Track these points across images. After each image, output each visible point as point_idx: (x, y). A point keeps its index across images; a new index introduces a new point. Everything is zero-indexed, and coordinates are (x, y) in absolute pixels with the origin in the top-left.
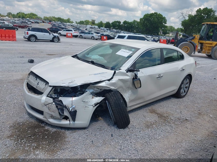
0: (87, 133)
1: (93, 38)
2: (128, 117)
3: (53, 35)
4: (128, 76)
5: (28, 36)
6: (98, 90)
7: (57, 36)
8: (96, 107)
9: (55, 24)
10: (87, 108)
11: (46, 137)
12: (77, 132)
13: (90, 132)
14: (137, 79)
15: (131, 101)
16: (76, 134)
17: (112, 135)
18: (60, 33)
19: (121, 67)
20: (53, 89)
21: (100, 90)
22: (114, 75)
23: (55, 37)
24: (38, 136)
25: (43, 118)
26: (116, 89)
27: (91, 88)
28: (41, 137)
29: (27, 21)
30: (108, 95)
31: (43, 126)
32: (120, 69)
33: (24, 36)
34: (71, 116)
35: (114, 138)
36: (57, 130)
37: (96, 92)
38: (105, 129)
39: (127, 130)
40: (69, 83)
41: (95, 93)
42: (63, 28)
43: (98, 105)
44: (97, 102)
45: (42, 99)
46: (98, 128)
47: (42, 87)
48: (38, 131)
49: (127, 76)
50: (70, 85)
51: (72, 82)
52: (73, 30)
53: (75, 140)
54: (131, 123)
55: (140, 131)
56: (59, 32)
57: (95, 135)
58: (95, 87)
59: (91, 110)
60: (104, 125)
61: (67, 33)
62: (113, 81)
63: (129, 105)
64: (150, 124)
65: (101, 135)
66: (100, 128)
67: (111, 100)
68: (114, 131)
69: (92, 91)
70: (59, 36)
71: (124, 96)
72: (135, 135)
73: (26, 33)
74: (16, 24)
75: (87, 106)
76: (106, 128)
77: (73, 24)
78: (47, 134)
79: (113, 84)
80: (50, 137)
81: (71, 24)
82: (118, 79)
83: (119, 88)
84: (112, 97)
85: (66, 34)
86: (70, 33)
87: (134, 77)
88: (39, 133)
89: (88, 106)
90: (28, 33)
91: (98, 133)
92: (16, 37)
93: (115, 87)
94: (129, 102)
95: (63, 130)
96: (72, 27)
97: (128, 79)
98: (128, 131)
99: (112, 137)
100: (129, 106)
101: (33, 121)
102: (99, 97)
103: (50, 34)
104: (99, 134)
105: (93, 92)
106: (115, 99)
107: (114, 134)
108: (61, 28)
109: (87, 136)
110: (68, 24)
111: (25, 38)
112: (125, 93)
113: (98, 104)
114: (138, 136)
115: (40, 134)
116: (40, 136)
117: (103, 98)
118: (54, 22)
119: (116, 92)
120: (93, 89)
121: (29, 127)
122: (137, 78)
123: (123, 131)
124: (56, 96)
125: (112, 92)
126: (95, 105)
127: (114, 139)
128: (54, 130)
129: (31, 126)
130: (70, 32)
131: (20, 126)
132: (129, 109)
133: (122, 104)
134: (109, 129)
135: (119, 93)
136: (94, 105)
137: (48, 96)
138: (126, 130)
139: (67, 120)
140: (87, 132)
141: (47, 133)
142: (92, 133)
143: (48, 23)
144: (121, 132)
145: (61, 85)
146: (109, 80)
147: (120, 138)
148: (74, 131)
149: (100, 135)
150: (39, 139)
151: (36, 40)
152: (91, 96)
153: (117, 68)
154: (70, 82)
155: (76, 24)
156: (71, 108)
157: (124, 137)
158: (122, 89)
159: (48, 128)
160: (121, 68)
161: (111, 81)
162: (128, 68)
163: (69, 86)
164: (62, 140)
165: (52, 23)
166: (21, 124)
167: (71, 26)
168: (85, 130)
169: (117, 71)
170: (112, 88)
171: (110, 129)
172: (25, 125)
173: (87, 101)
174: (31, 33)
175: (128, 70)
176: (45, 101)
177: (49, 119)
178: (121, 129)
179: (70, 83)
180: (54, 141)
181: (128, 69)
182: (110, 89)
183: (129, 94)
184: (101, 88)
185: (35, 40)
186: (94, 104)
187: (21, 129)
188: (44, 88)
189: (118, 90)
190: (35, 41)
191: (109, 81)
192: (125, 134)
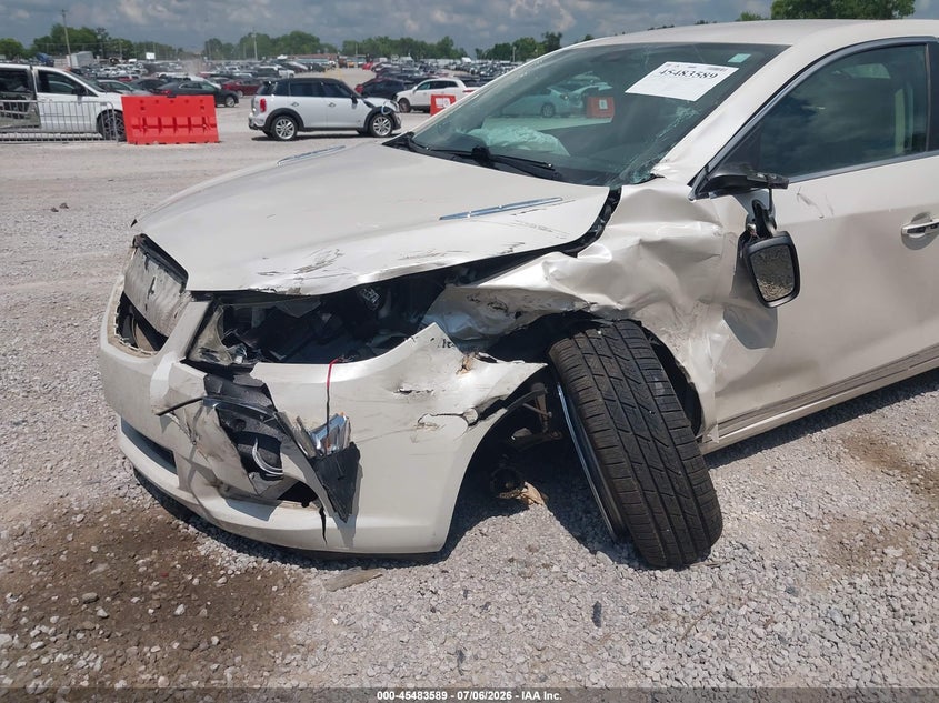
0: (435, 593)
1: (548, 111)
2: (706, 497)
3: (369, 104)
4: (705, 217)
5: (264, 116)
6: (499, 315)
7: (387, 109)
8: (485, 427)
9: (390, 66)
10: (426, 430)
11: (180, 610)
12: (373, 582)
13: (457, 585)
14: (769, 235)
15: (731, 388)
16: (368, 594)
17: (597, 609)
18: (404, 100)
19: (657, 161)
20: (216, 316)
21: (512, 316)
22: (604, 216)
23: (376, 113)
24: (135, 600)
25: (180, 488)
26: (620, 307)
27: (455, 308)
28: (151, 611)
29: (276, 68)
30: (564, 349)
31: (187, 538)
32: (653, 177)
33: (250, 120)
34: (325, 479)
35: (607, 637)
36: (259, 563)
37: (493, 331)
38: (555, 568)
39: (698, 574)
40: (302, 270)
41: (484, 338)
42: (417, 81)
43: (502, 412)
44: (496, 393)
45: (155, 377)
46: (511, 560)
47: (165, 303)
48: (151, 564)
49: (698, 223)
50: (307, 283)
51: (320, 265)
52: (459, 82)
53: (351, 636)
54: (727, 525)
55: (790, 591)
56: (401, 95)
57: (485, 607)
58: (477, 297)
59: (458, 444)
60: (552, 536)
61: (434, 97)
62: (602, 252)
63: (712, 410)
64: (860, 536)
65: (525, 611)
66: (523, 555)
67: (587, 380)
68: (615, 580)
69: (460, 323)
70: (394, 108)
71: (679, 358)
72: (754, 617)
73: (259, 105)
74: (232, 81)
75: (427, 419)
76: (563, 557)
77: (467, 60)
78: (195, 589)
79: (602, 277)
80: (204, 612)
81: (459, 62)
82: (632, 241)
83: (645, 300)
84: (593, 361)
85: (429, 103)
86: (446, 96)
87: (748, 230)
88: (151, 579)
89: (437, 420)
90: (263, 104)
91: (506, 595)
92: (215, 126)
93: (613, 299)
94: (717, 395)
95: (295, 567)
96: (459, 73)
97: (705, 242)
98: (710, 585)
99: (597, 622)
100: (719, 419)
101: (147, 506)
102: (508, 359)
103: (355, 102)
104: (511, 598)
105: (469, 331)
106: (615, 372)
107: (609, 607)
108: (410, 79)
109: (433, 610)
110: (443, 62)
111: (255, 128)
112: (687, 335)
113: (498, 403)
114: (778, 628)
115: (151, 588)
116: (146, 596)
117: (534, 367)
118: (385, 59)
119: (621, 326)
120: (466, 311)
121: (111, 537)
122: (772, 230)
123: (675, 586)
124: (239, 360)
125: (597, 326)
126: (483, 416)
127: (610, 643)
128: (245, 560)
129: (124, 532)
130: (449, 90)
131: (69, 528)
132: (715, 439)
133: (663, 408)
134: (581, 566)
135: (648, 334)
136: (475, 416)
137: (187, 361)
138: (694, 575)
139: (305, 505)
140: (437, 583)
141: (196, 581)
142: (466, 592)
143: (359, 66)
144: (661, 595)
145: (253, 287)
146: (571, 248)
147: (653, 638)
148: (358, 572)
149: (515, 611)
150: (136, 622)
151: (299, 134)
152: (455, 352)
153: (630, 174)
154: (311, 262)
155: (477, 62)
156: (323, 434)
157: (682, 631)
158: (669, 309)
159: (213, 546)
160: (658, 169)
161: (586, 257)
162: (706, 167)
163: (303, 293)
164: (267, 636)
165: (377, 66)
166: (79, 517)
167: (457, 69)
168: (430, 567)
169: (627, 191)
170: (596, 299)
171: (591, 570)
172: (95, 524)
173: (424, 387)
174: (275, 102)
175: (705, 178)
176: (171, 390)
177: (207, 495)
178: (658, 573)
179: (309, 269)
180: (215, 640)
181: (708, 174)
182: (578, 306)
183: (714, 343)
184: (520, 304)
185: (295, 133)
186: (476, 408)
187: (61, 553)
188: (173, 309)
189: (637, 316)
190: (295, 138)
191: (574, 255)
192: (688, 608)
